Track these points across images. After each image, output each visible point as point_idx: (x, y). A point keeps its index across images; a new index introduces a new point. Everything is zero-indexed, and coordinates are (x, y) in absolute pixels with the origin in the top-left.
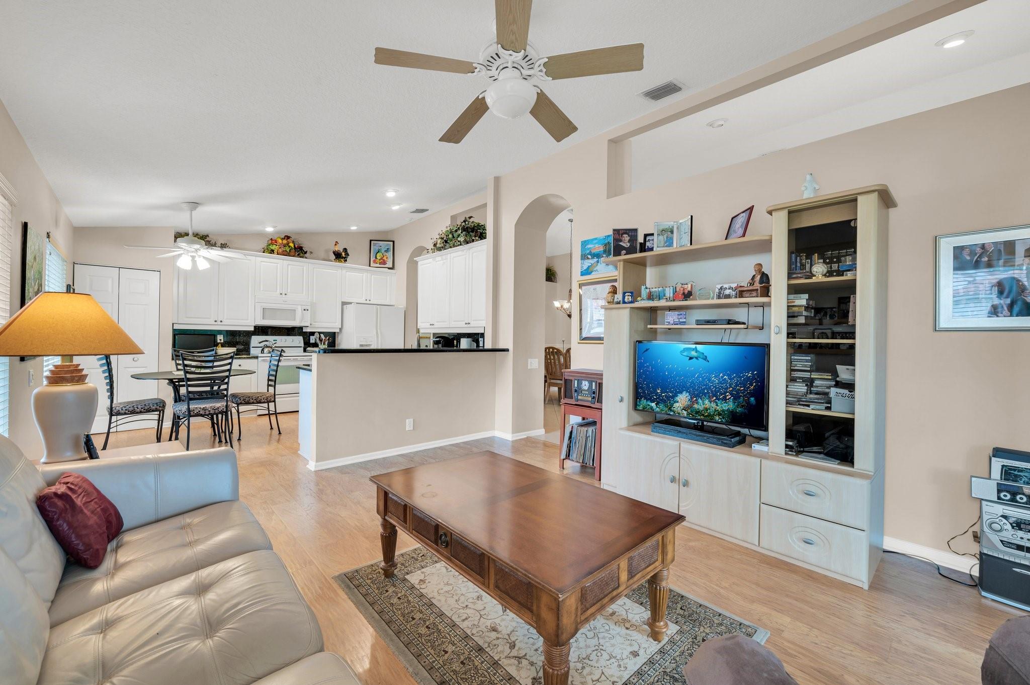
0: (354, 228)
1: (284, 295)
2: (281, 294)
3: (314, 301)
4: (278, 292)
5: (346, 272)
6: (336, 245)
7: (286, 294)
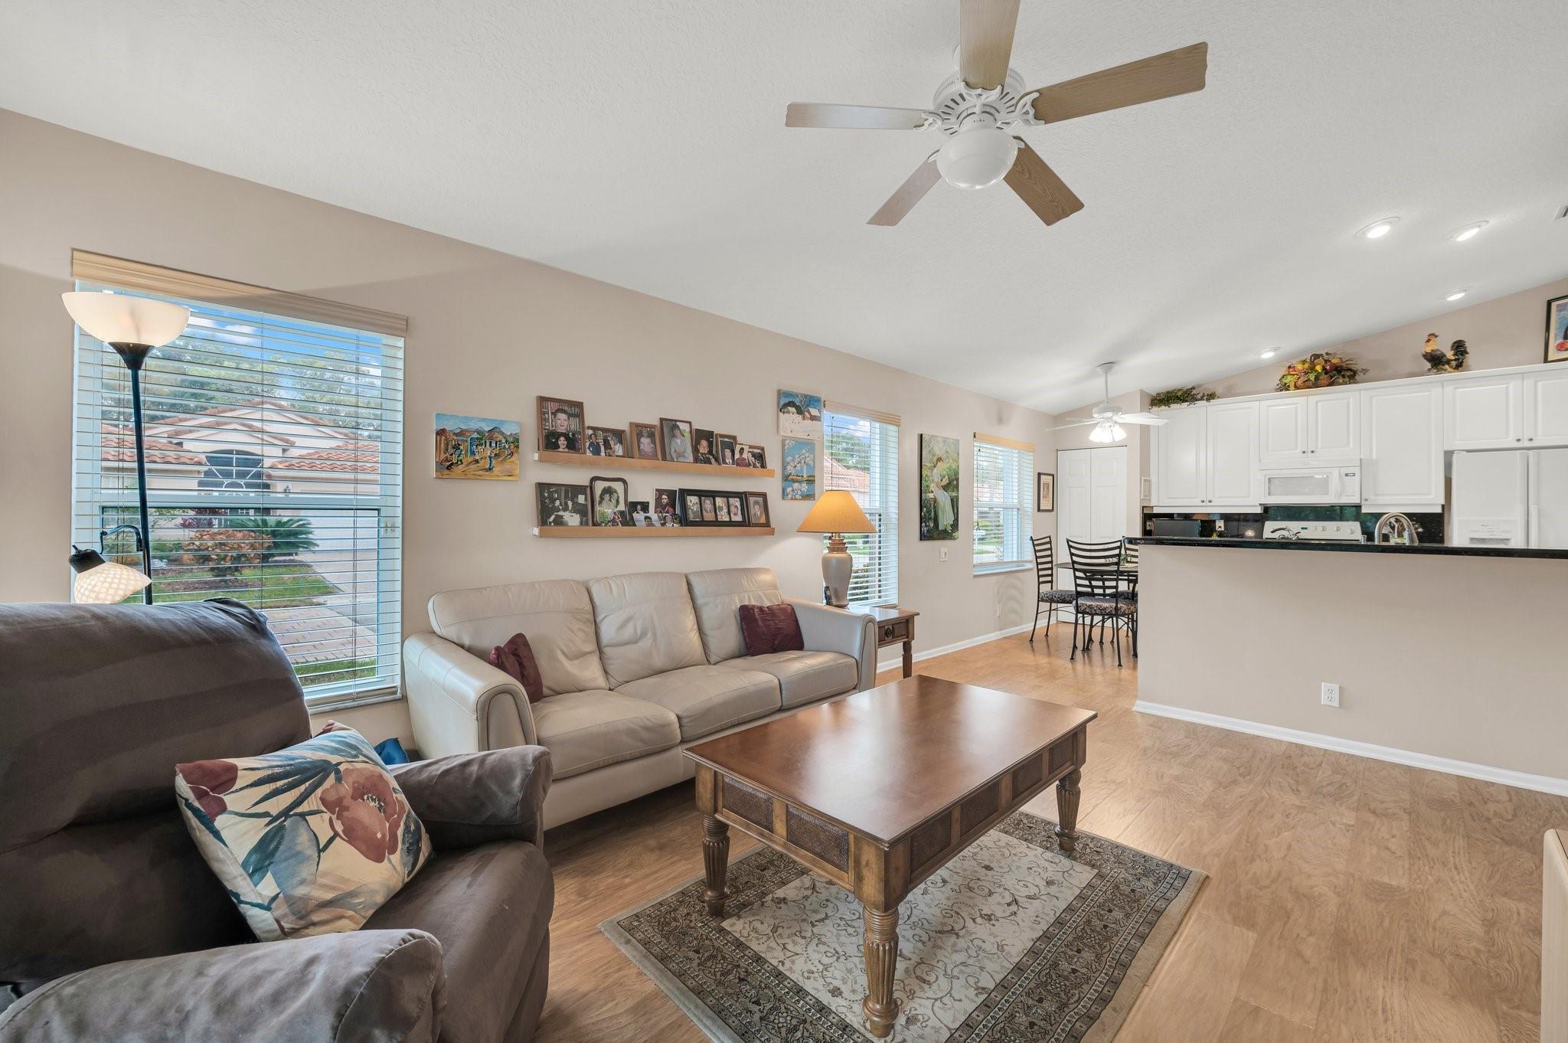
0: (1455, 297)
1: (1310, 454)
2: (1304, 452)
3: (1374, 457)
4: (1299, 450)
5: (1455, 388)
6: (1429, 341)
7: (1313, 452)
